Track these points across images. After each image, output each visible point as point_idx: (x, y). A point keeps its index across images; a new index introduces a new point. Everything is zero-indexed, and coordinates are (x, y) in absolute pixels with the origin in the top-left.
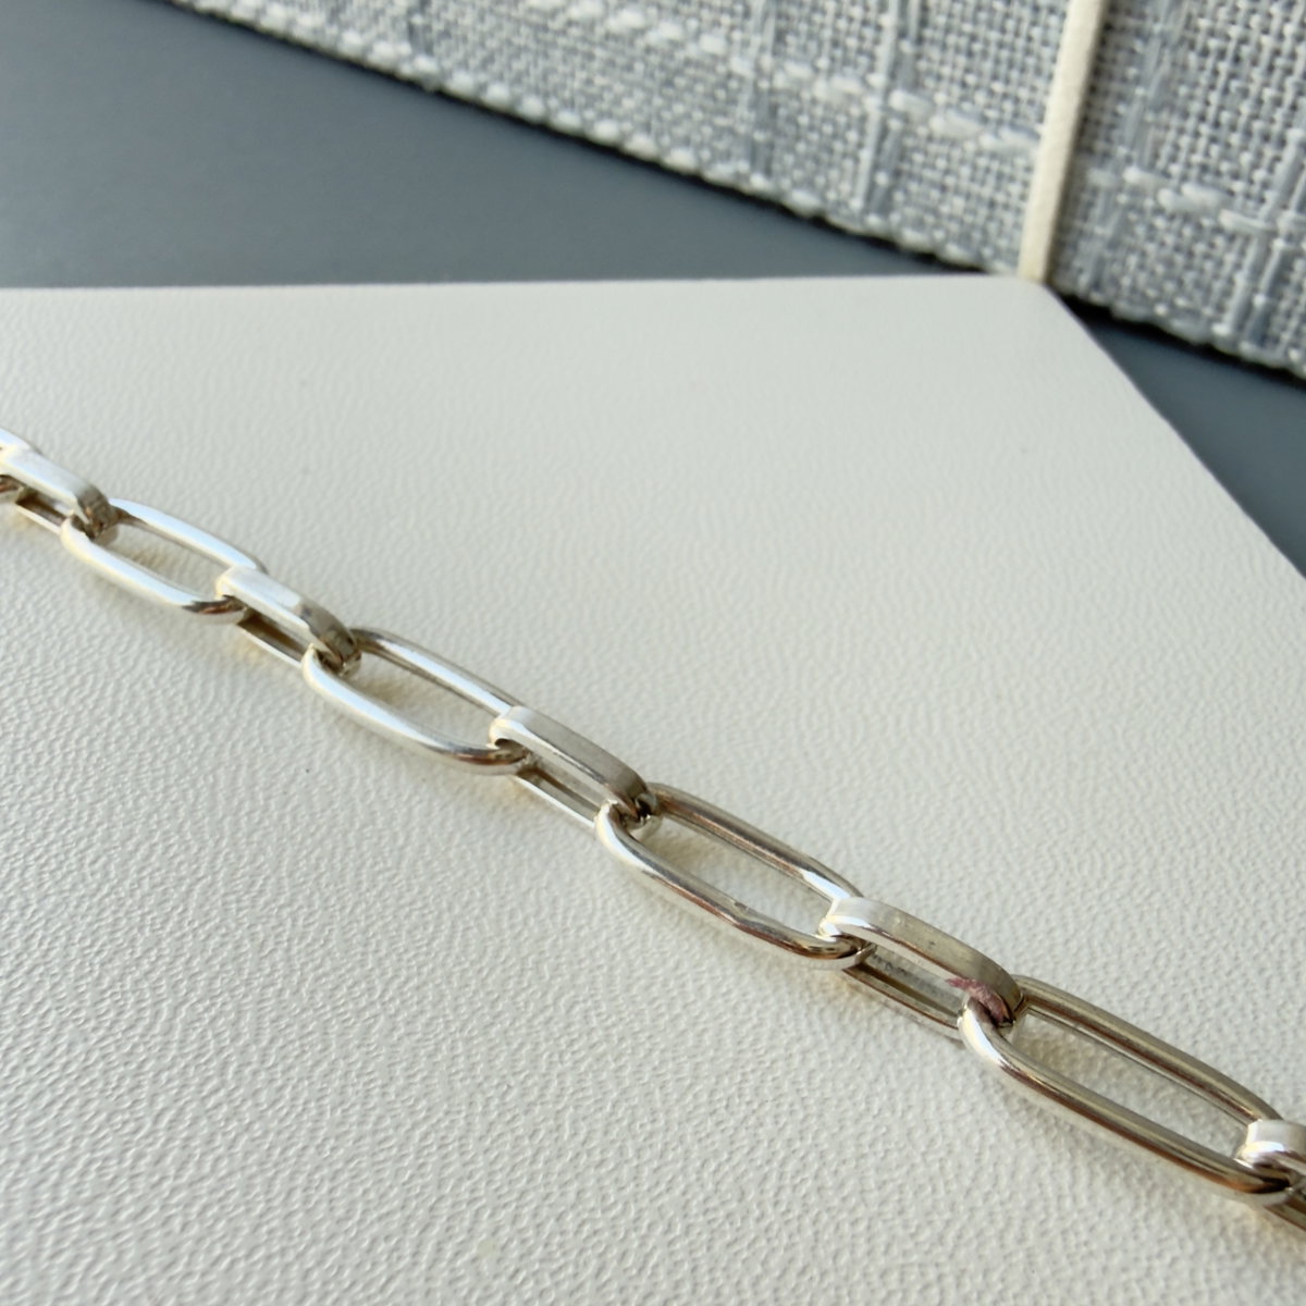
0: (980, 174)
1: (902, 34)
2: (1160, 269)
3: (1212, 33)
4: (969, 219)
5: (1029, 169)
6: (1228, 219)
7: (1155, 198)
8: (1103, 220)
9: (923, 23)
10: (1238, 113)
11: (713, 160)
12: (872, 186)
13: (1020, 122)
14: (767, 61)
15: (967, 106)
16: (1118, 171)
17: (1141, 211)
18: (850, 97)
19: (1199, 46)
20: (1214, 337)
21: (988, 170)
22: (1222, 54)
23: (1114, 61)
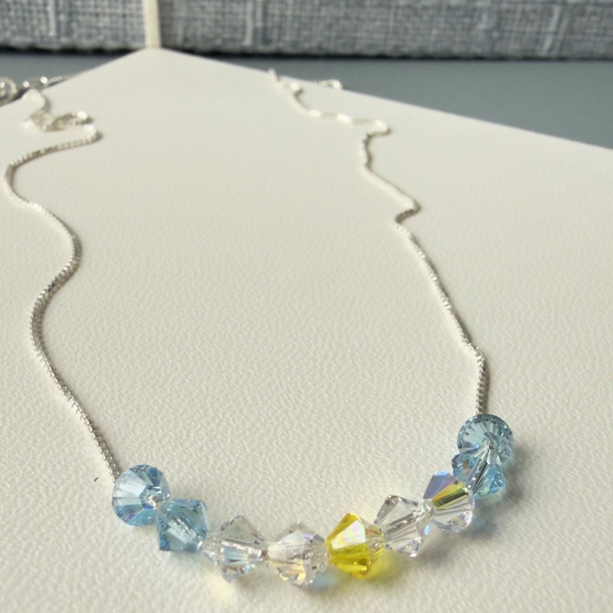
0: (113, 3)
4: (114, 26)
8: (180, 9)
12: (58, 23)
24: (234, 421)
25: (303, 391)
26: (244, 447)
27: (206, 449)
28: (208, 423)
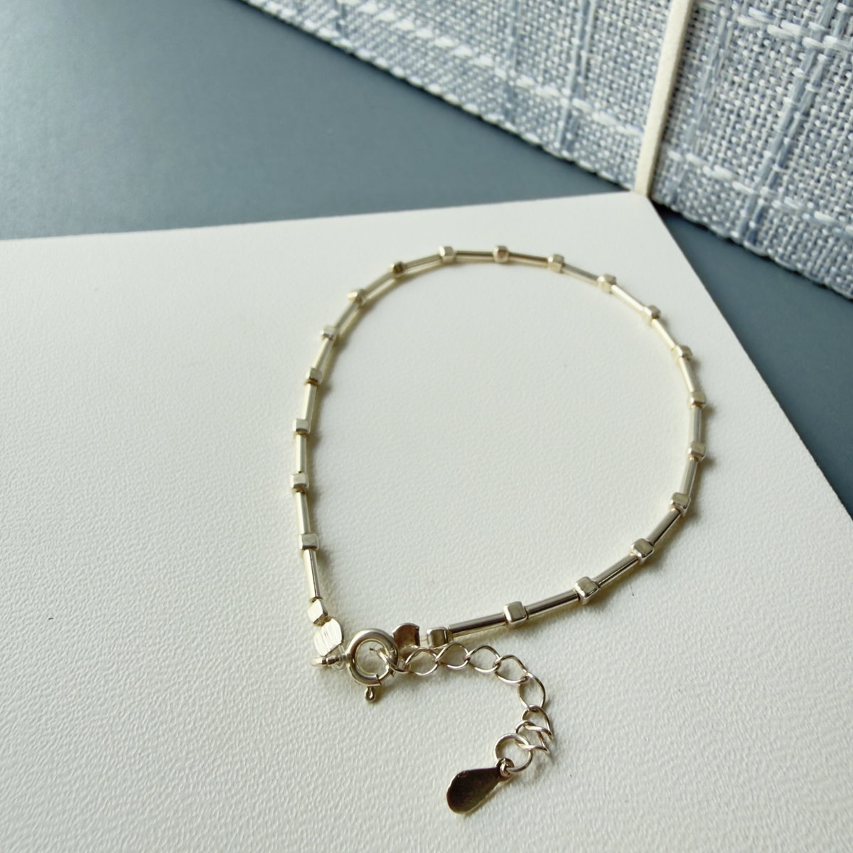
1: (578, 73)
3: (726, 101)
5: (640, 145)
6: (737, 186)
7: (701, 169)
8: (676, 174)
9: (588, 70)
10: (740, 139)
11: (487, 112)
12: (564, 138)
14: (513, 73)
15: (610, 111)
17: (695, 174)
19: (721, 106)
21: (620, 142)
22: (731, 112)
23: (680, 105)
24: (165, 650)
25: (233, 669)
26: (139, 679)
27: (122, 656)
28: (151, 637)
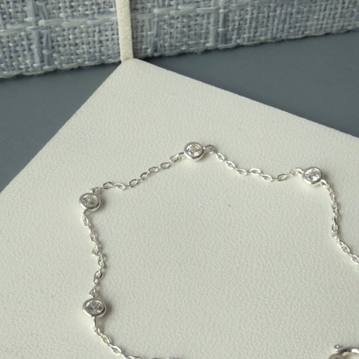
0: (91, 34)
2: (179, 36)
4: (91, 50)
13: (101, 10)
16: (150, 12)
18: (20, 30)
20: (208, 47)
